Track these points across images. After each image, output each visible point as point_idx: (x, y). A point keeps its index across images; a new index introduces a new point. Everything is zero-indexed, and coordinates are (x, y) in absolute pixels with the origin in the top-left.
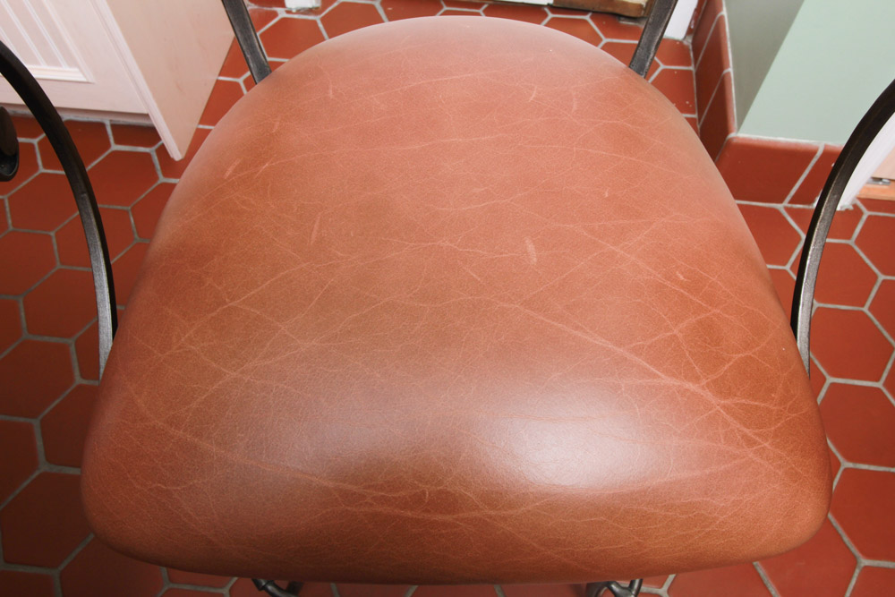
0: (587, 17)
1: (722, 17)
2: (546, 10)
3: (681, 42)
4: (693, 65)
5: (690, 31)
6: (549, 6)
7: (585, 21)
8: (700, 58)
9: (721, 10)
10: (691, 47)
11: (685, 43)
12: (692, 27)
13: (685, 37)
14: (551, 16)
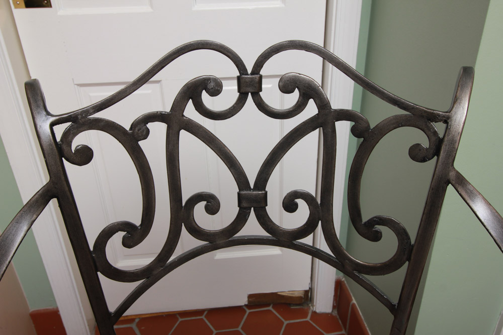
0: (270, 308)
1: (354, 304)
2: (245, 308)
3: (331, 314)
4: (344, 330)
5: (334, 307)
6: (245, 305)
7: (269, 311)
8: (347, 327)
9: (352, 300)
10: (338, 317)
11: (333, 314)
12: (335, 305)
13: (332, 311)
14: (248, 311)
